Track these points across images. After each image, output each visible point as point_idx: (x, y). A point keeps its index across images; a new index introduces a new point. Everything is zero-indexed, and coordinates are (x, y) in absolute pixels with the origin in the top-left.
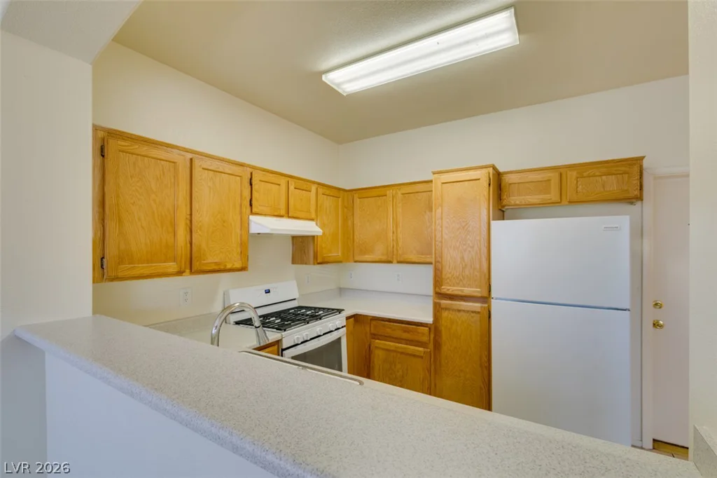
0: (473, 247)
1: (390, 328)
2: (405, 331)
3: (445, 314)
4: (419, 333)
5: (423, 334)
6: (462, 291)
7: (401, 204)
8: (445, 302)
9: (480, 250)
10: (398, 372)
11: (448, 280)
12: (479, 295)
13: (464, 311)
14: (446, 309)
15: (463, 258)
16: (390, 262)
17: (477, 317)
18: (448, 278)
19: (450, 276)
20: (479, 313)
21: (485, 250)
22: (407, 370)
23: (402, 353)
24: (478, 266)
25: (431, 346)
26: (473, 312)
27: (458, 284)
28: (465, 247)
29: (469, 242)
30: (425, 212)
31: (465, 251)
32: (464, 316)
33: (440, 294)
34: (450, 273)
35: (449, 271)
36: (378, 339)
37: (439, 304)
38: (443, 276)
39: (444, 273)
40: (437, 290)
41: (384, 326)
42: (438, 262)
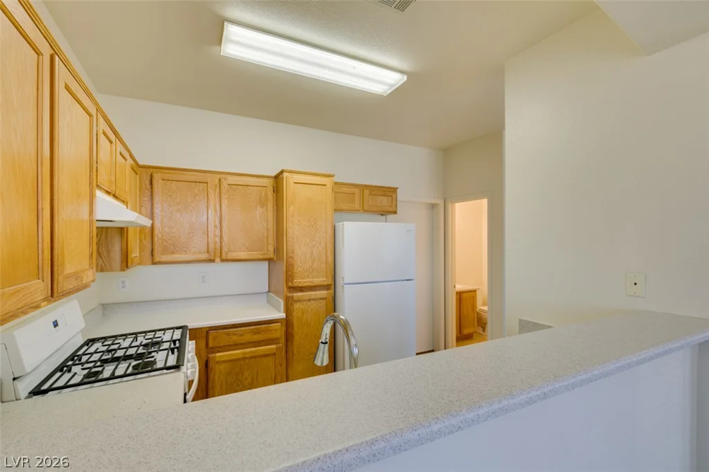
0: (320, 243)
1: (236, 334)
2: (255, 333)
3: (297, 306)
4: (271, 330)
5: (276, 330)
6: (312, 282)
7: (226, 196)
8: (298, 295)
9: (326, 246)
10: (246, 379)
11: (300, 274)
12: (326, 283)
13: (313, 299)
14: (299, 301)
15: (312, 253)
16: (212, 261)
17: (323, 302)
18: (300, 272)
19: (301, 270)
20: (326, 298)
21: (330, 246)
22: (257, 374)
23: (251, 358)
24: (324, 258)
25: (283, 340)
26: (321, 299)
27: (308, 276)
28: (313, 243)
29: (317, 238)
30: (256, 208)
31: (314, 246)
32: (313, 304)
33: (292, 287)
34: (301, 267)
35: (301, 265)
36: (219, 352)
37: (292, 297)
38: (295, 271)
39: (296, 267)
40: (290, 284)
41: (228, 334)
42: (291, 257)
